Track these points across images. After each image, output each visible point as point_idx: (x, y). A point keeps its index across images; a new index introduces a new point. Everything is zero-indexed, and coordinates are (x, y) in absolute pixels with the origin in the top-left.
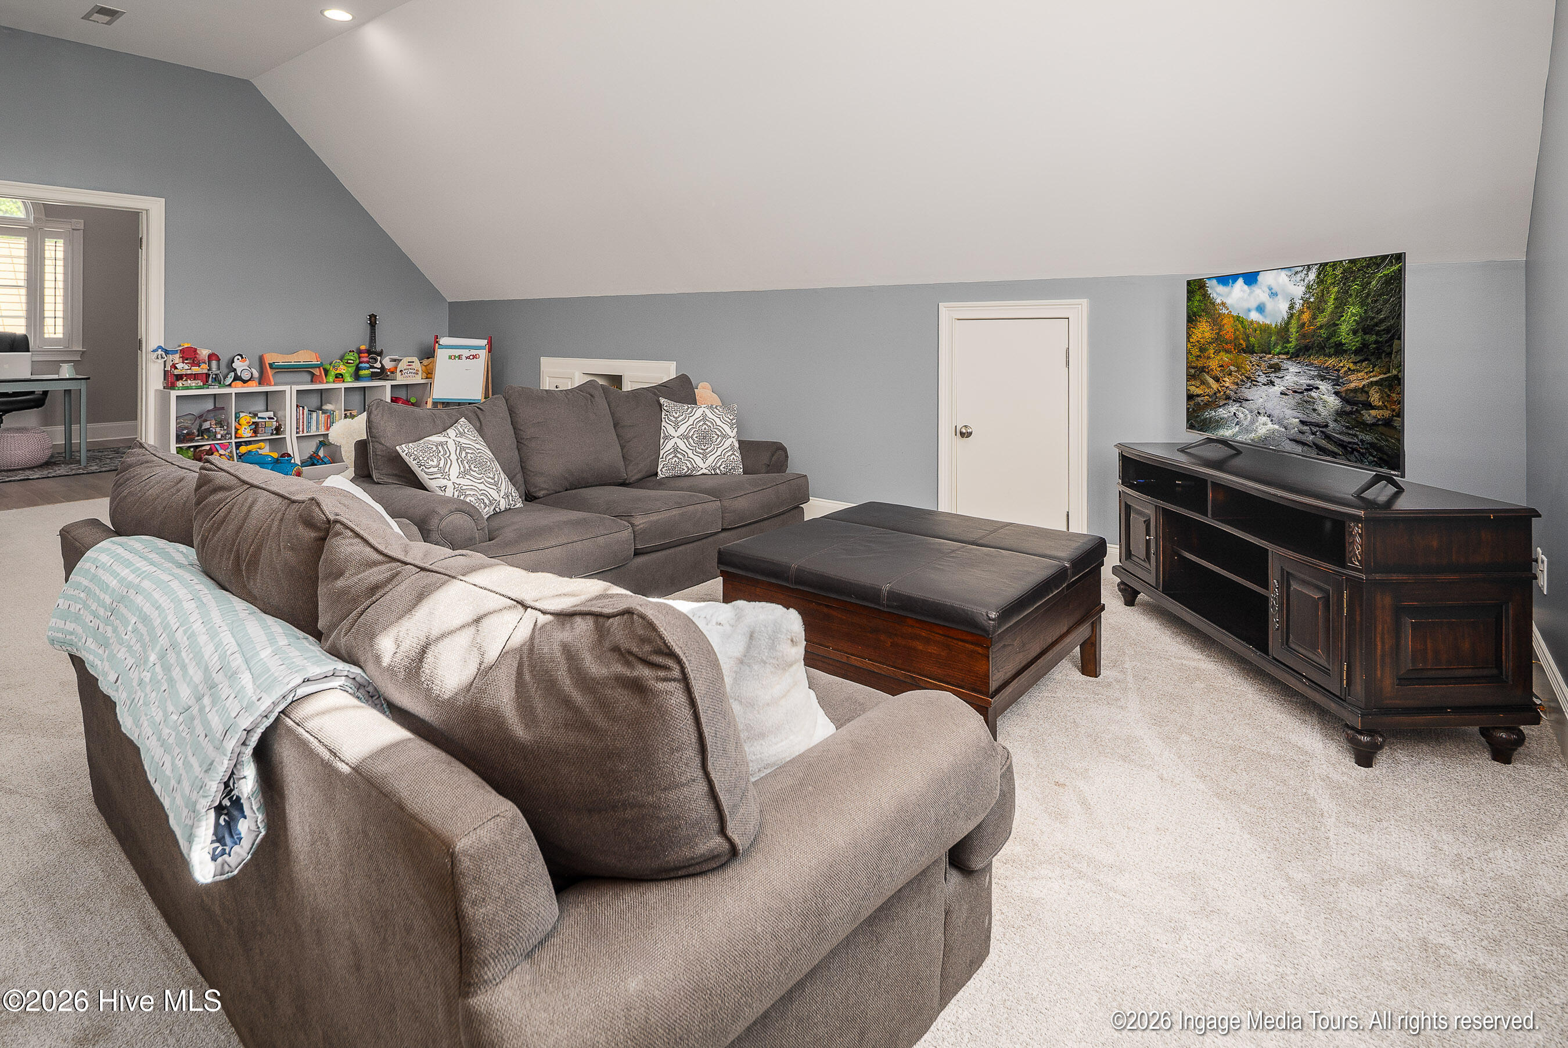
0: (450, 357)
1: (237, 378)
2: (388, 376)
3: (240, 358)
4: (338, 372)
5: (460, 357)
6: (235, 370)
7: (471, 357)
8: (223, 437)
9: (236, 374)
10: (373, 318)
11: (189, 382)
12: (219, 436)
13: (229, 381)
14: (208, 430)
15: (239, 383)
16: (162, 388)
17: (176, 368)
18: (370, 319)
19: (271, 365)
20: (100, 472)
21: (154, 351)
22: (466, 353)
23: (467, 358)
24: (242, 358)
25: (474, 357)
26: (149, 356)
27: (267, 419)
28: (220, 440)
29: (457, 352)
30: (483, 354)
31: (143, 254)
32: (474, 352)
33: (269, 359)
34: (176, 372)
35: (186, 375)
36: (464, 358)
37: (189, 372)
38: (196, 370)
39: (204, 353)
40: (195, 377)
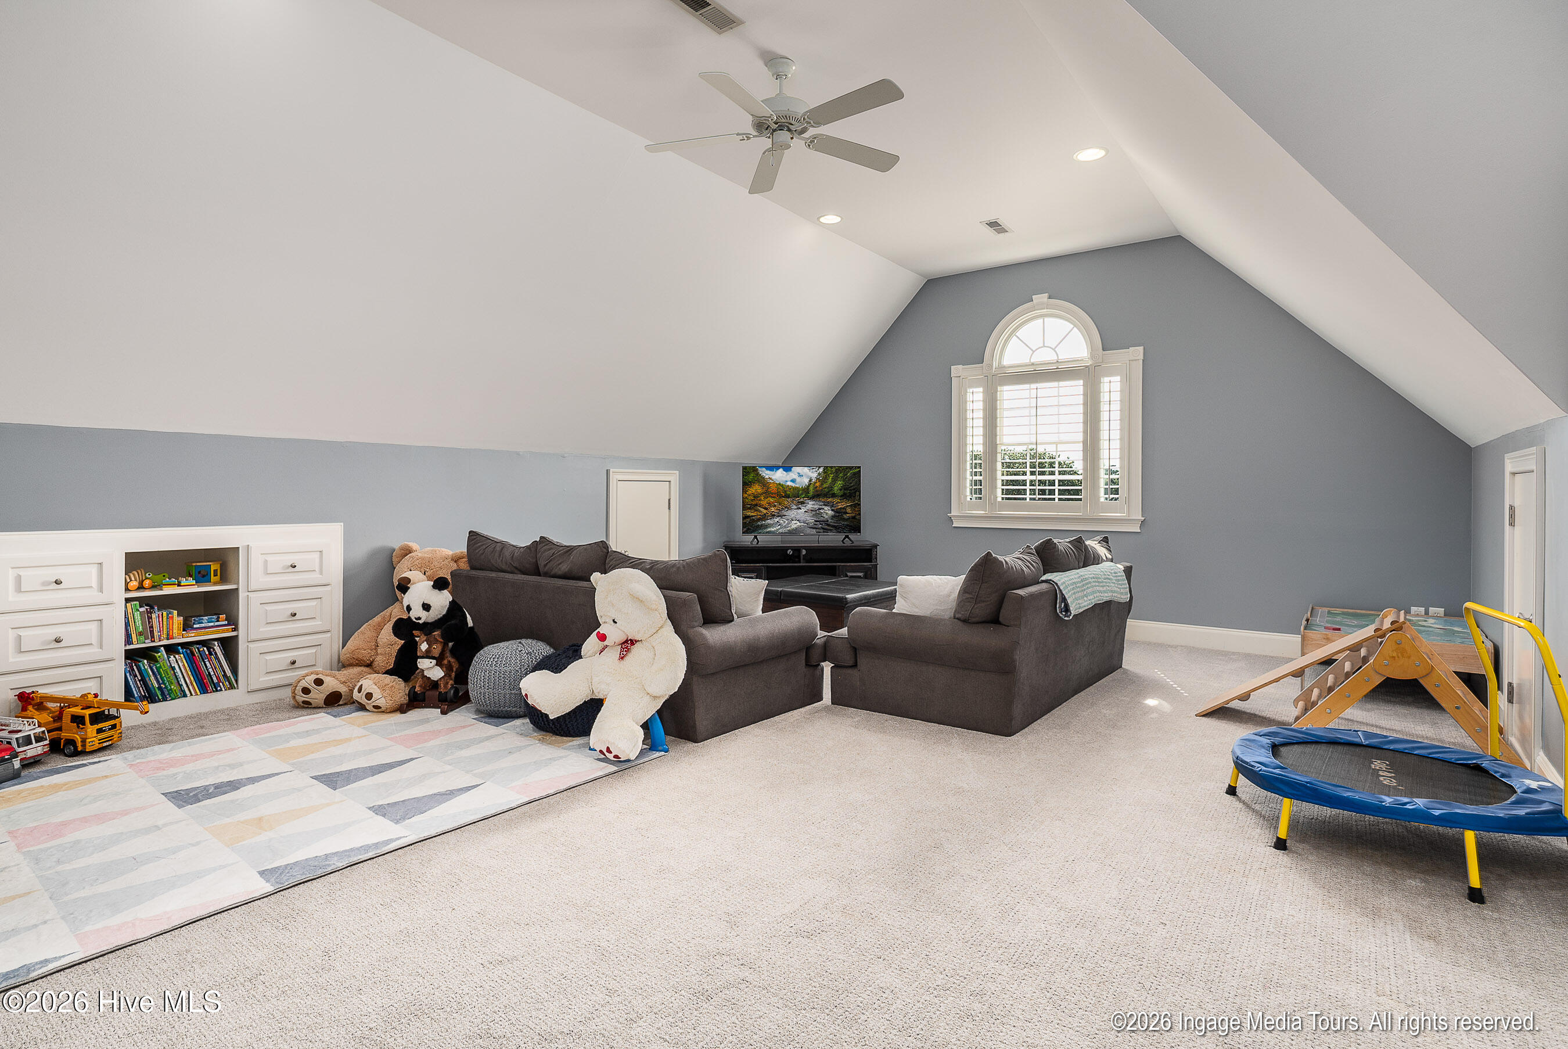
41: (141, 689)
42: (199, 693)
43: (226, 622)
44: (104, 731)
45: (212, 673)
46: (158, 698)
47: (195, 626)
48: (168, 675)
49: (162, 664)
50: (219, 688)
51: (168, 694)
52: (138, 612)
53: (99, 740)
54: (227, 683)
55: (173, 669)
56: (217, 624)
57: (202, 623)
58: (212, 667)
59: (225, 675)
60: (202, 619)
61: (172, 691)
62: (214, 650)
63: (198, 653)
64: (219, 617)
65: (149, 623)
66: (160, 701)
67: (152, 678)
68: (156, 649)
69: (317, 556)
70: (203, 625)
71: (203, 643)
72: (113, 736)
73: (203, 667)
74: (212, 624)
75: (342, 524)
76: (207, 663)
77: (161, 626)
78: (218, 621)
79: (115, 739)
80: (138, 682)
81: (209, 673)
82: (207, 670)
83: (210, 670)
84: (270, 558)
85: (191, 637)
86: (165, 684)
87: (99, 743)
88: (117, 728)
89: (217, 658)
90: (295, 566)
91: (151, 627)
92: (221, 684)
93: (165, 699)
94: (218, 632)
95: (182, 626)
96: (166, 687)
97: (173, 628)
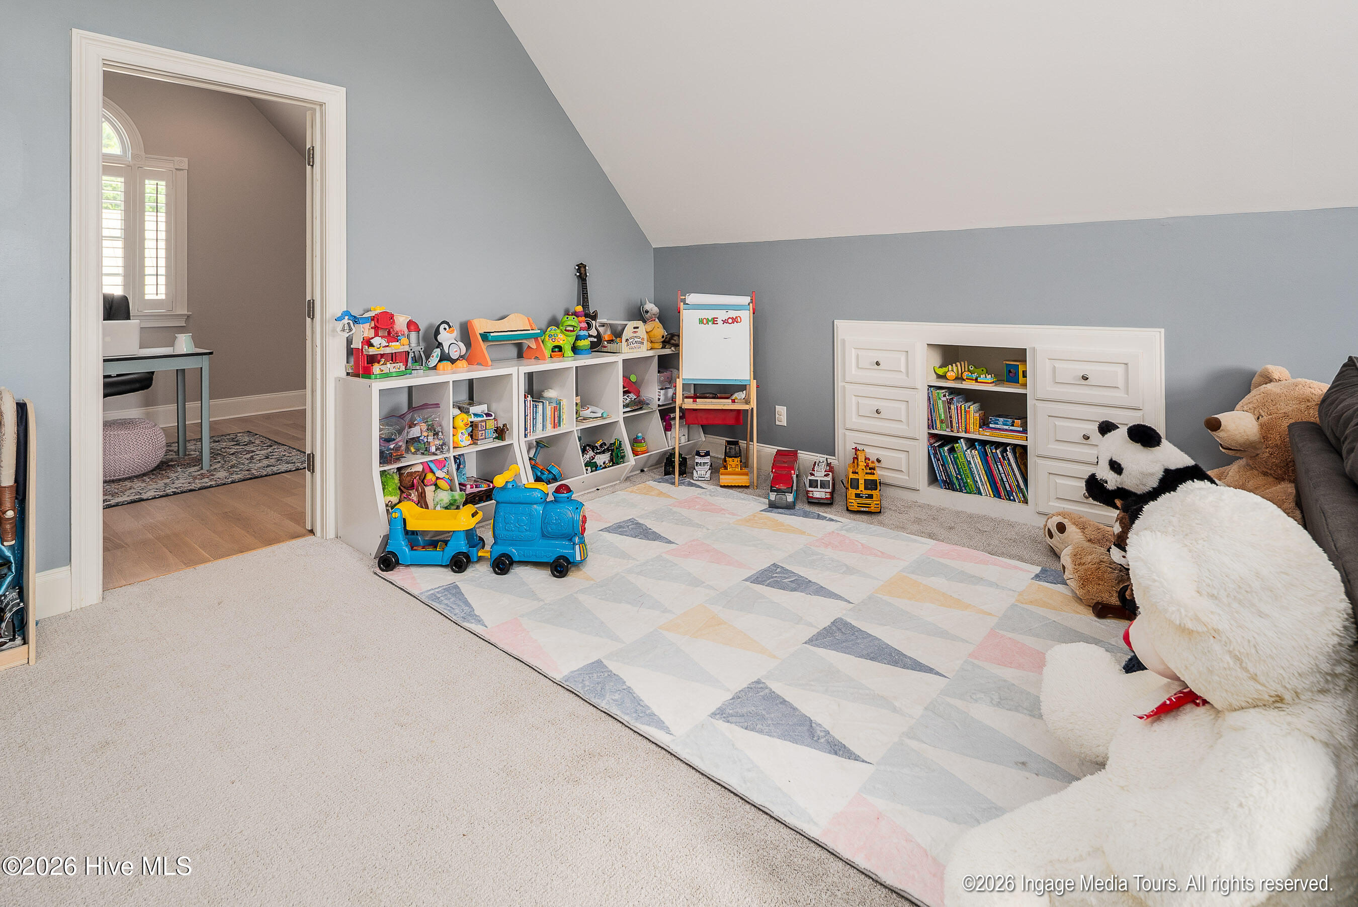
0: (701, 321)
1: (444, 357)
2: (605, 347)
3: (447, 327)
4: (556, 344)
5: (714, 321)
6: (440, 345)
7: (730, 321)
8: (440, 448)
9: (442, 351)
10: (582, 269)
11: (389, 365)
12: (433, 449)
13: (434, 361)
14: (416, 440)
15: (446, 363)
16: (343, 374)
17: (370, 345)
18: (579, 270)
19: (485, 337)
20: (233, 482)
21: (339, 319)
22: (722, 315)
23: (724, 322)
24: (450, 327)
25: (735, 320)
26: (329, 327)
27: (485, 418)
28: (434, 454)
29: (710, 314)
30: (746, 316)
31: (313, 174)
32: (733, 314)
33: (481, 326)
34: (372, 351)
35: (382, 356)
36: (719, 321)
37: (388, 351)
38: (395, 347)
39: (401, 322)
40: (393, 358)
41: (943, 473)
42: (992, 496)
43: (1021, 429)
44: (862, 497)
45: (1005, 479)
46: (956, 487)
47: (991, 425)
48: (965, 467)
49: (959, 456)
50: (1012, 498)
51: (964, 486)
52: (941, 401)
53: (858, 504)
54: (1021, 494)
55: (969, 463)
56: (1011, 428)
57: (997, 424)
58: (1005, 473)
59: (1018, 486)
60: (998, 420)
61: (968, 485)
62: (1007, 455)
63: (991, 454)
64: (1013, 422)
65: (949, 413)
66: (957, 490)
67: (951, 466)
68: (956, 439)
69: (1120, 370)
70: (998, 426)
71: (997, 445)
72: (870, 504)
73: (996, 470)
74: (1007, 427)
75: (1163, 330)
76: (1000, 466)
77: (959, 418)
78: (1013, 425)
79: (872, 508)
80: (940, 466)
81: (1002, 477)
82: (1000, 475)
83: (1003, 475)
84: (1058, 365)
85: (986, 435)
86: (961, 476)
87: (858, 506)
88: (874, 499)
89: (1010, 464)
90: (1087, 378)
91: (951, 417)
92: (1014, 493)
93: (961, 491)
94: (1013, 438)
95: (978, 422)
96: (962, 479)
97: (970, 422)
